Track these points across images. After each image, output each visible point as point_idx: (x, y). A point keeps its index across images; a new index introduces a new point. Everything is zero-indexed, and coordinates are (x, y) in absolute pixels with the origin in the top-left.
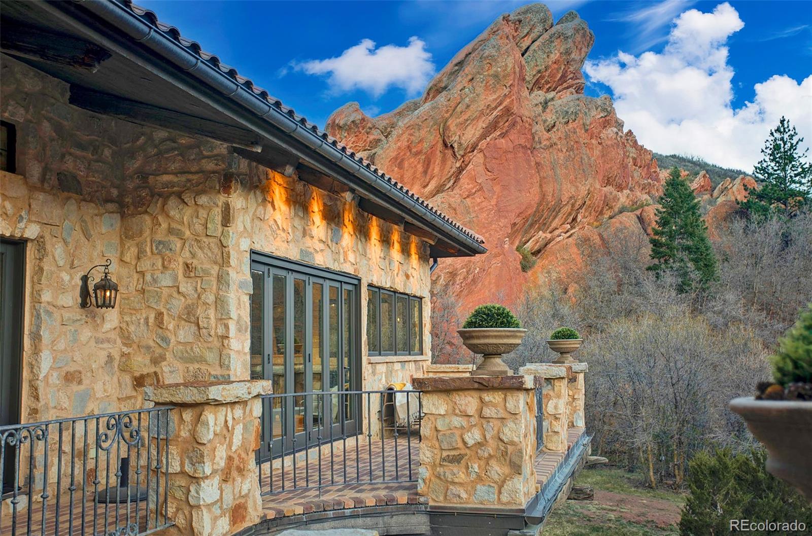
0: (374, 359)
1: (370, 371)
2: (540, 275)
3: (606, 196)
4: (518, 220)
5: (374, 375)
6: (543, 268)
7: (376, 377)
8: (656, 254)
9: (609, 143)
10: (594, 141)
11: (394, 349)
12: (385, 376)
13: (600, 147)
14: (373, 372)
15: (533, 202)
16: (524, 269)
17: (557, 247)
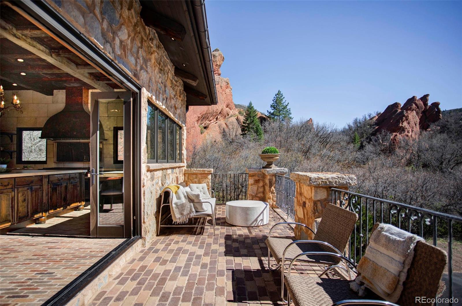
0: (153, 166)
1: (149, 177)
2: (206, 135)
3: (227, 111)
4: (200, 116)
5: (153, 180)
6: (207, 133)
7: (154, 181)
8: (243, 130)
9: (228, 94)
10: (223, 92)
11: (166, 158)
12: (161, 179)
13: (225, 95)
14: (151, 178)
15: (205, 110)
16: (201, 133)
17: (212, 126)
